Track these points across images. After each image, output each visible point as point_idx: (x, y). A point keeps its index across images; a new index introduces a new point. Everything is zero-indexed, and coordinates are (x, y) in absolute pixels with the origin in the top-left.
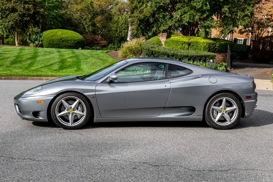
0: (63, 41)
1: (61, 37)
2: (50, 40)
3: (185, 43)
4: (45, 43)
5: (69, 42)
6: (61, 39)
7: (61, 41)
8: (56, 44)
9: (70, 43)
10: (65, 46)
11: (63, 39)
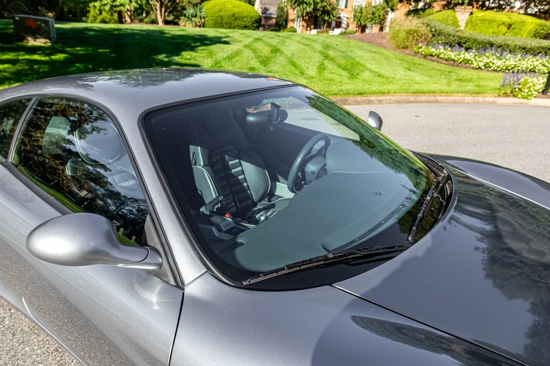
0: (236, 18)
1: (232, 13)
2: (216, 17)
3: (504, 24)
4: (210, 21)
5: (245, 19)
6: (233, 15)
7: (234, 18)
8: (226, 24)
9: (245, 22)
10: (238, 26)
11: (236, 16)
